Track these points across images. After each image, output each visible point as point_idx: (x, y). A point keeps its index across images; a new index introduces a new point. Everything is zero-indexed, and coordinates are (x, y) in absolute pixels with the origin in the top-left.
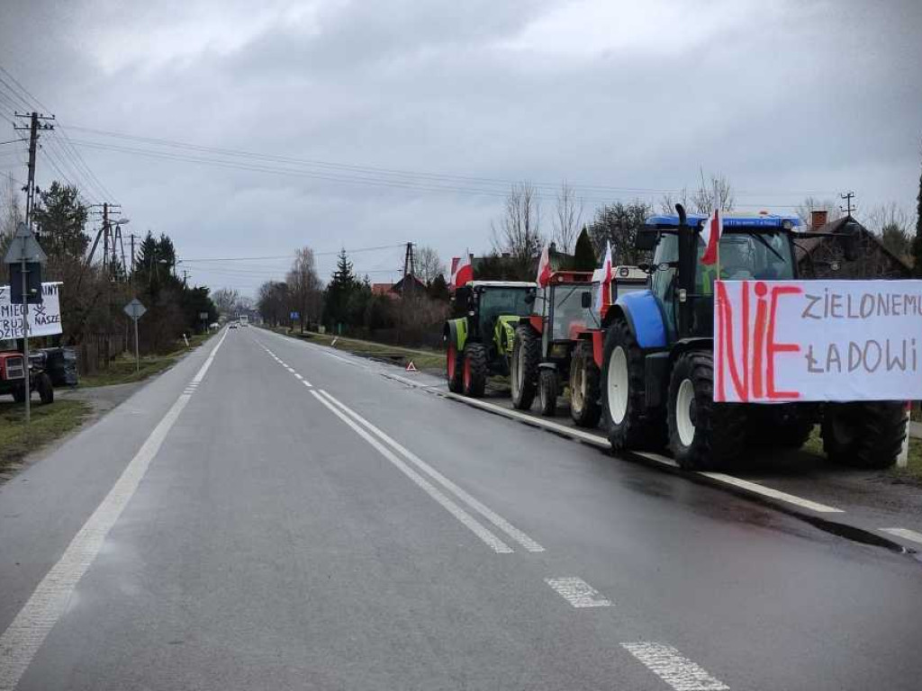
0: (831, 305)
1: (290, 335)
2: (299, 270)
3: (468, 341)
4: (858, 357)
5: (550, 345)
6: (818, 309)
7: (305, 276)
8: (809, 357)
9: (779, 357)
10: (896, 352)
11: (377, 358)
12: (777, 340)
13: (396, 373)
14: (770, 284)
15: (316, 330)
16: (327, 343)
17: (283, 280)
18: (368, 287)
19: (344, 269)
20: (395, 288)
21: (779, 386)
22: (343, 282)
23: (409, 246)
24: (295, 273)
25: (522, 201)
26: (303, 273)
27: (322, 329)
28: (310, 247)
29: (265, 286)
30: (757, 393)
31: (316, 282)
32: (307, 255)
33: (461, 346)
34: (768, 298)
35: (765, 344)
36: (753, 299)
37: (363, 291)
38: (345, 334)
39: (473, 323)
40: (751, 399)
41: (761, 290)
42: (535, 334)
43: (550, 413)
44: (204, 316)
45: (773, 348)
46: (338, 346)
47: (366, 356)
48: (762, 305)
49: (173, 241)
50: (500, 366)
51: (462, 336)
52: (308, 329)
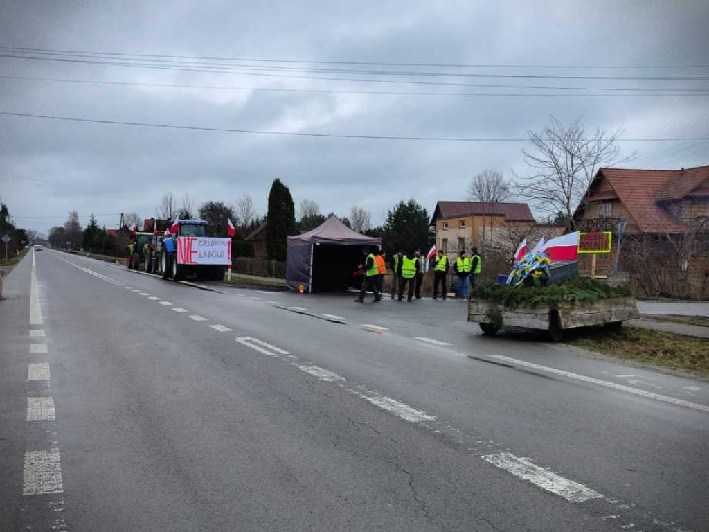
0: (205, 242)
1: (66, 252)
2: (71, 221)
3: (134, 252)
4: (210, 255)
5: (156, 253)
6: (202, 244)
7: (74, 225)
8: (200, 254)
9: (192, 254)
10: (219, 254)
11: (105, 260)
12: (192, 250)
13: (112, 265)
14: (191, 238)
15: (79, 250)
16: (85, 255)
17: (63, 226)
18: (105, 230)
19: (93, 223)
20: (117, 231)
21: (193, 260)
22: (93, 228)
23: (122, 214)
24: (69, 223)
25: (169, 200)
26: (73, 223)
27: (82, 250)
28: (76, 211)
29: (53, 229)
30: (188, 261)
31: (79, 228)
32: (75, 215)
33: (131, 254)
34: (190, 241)
35: (189, 251)
36: (187, 241)
37: (102, 233)
38: (93, 252)
39: (136, 246)
40: (186, 263)
41: (188, 239)
42: (152, 250)
43: (155, 273)
44: (23, 242)
45: (191, 252)
46: (89, 256)
47: (102, 260)
48: (189, 243)
49: (7, 206)
50: (142, 260)
51: (132, 250)
52: (75, 250)
